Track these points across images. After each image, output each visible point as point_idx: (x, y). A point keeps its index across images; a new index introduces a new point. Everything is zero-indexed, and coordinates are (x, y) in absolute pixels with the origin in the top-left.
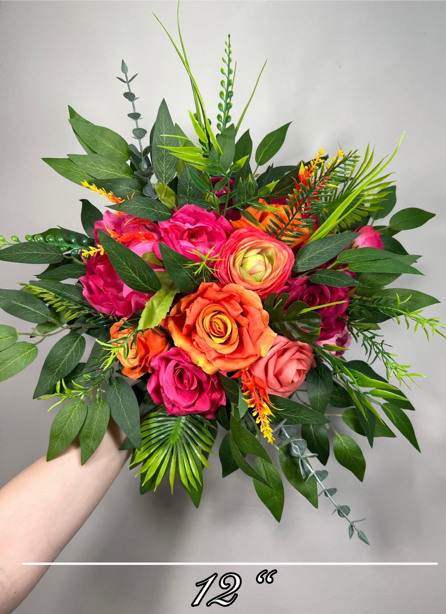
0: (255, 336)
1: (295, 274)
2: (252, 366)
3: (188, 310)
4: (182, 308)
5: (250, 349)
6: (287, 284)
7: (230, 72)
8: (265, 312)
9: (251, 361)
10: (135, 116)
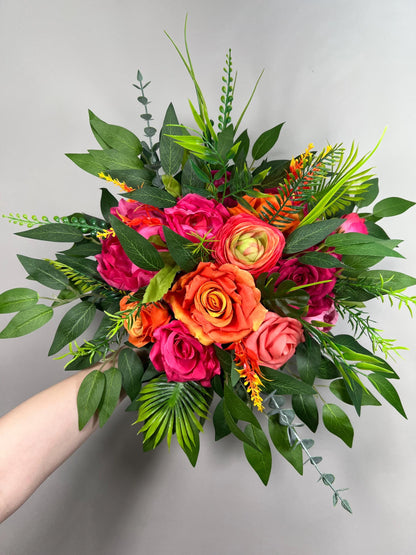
0: (248, 312)
1: (285, 256)
2: (245, 339)
3: (187, 286)
4: (182, 284)
5: (243, 324)
6: (278, 264)
7: (230, 80)
8: (257, 290)
9: (244, 334)
10: (147, 117)
